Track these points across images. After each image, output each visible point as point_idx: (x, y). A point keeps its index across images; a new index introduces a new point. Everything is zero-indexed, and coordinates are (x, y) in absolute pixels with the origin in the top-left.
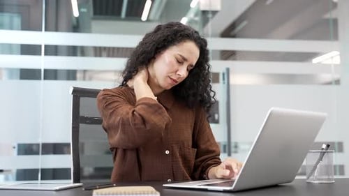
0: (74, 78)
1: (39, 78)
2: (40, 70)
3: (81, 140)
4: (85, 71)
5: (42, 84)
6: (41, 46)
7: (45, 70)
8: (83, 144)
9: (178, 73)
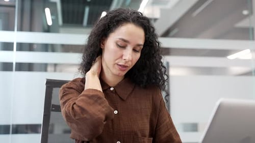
0: (46, 70)
1: (11, 70)
2: (12, 63)
3: (51, 122)
4: (55, 65)
5: (14, 75)
6: (13, 44)
7: (16, 63)
8: (53, 125)
9: (124, 58)
